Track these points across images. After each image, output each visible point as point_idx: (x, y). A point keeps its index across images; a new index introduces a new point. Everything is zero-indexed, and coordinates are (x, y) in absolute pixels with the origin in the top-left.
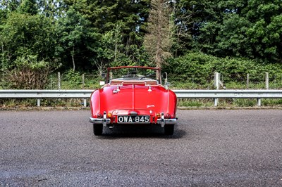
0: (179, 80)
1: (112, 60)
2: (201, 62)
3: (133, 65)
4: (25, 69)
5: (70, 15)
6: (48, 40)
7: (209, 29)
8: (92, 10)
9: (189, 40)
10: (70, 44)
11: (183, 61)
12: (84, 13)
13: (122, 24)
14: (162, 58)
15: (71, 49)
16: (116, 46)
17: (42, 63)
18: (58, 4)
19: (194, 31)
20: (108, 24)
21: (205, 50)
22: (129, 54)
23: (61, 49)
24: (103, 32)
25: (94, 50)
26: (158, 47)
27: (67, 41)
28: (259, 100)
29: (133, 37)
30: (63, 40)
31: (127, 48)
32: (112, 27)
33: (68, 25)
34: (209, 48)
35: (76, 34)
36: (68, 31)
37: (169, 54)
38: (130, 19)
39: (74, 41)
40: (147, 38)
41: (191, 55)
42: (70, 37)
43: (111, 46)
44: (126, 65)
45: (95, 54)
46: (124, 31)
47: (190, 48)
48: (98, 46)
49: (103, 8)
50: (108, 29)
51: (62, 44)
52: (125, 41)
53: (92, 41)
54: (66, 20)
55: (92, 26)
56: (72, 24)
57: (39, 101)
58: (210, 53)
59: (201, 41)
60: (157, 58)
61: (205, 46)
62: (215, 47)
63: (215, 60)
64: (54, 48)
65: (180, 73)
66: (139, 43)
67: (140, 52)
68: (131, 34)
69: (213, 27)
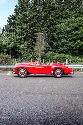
0: (46, 61)
1: (24, 54)
2: (54, 55)
3: (31, 56)
4: (2, 57)
5: (10, 39)
6: (2, 47)
7: (56, 44)
8: (17, 37)
9: (49, 48)
10: (10, 49)
11: (47, 55)
12: (14, 38)
13: (27, 42)
14: (41, 54)
15: (10, 50)
16: (25, 50)
17: (7, 56)
18: (4, 35)
19: (51, 45)
20: (22, 42)
21: (54, 51)
22: (30, 52)
23: (6, 50)
24: (20, 45)
25: (18, 51)
26: (39, 50)
27: (9, 48)
28: (82, 69)
29: (31, 46)
30: (7, 47)
31: (29, 50)
32: (24, 43)
33: (9, 42)
34: (56, 51)
35: (12, 45)
36: (9, 44)
37: (43, 52)
38: (30, 40)
39: (11, 48)
40: (36, 47)
41: (50, 53)
42: (9, 46)
43: (23, 50)
44: (28, 56)
45: (18, 52)
46: (28, 44)
47: (49, 50)
48: (19, 49)
49: (21, 36)
50: (22, 44)
51: (7, 48)
52: (28, 48)
53: (17, 48)
54: (8, 40)
55: (17, 42)
56: (10, 42)
57: (7, 69)
58: (56, 52)
59: (53, 48)
60: (39, 54)
61: (55, 50)
62: (58, 50)
63: (58, 55)
64: (4, 50)
65: (47, 59)
66: (33, 49)
67: (33, 52)
68: (30, 45)
69: (57, 44)
